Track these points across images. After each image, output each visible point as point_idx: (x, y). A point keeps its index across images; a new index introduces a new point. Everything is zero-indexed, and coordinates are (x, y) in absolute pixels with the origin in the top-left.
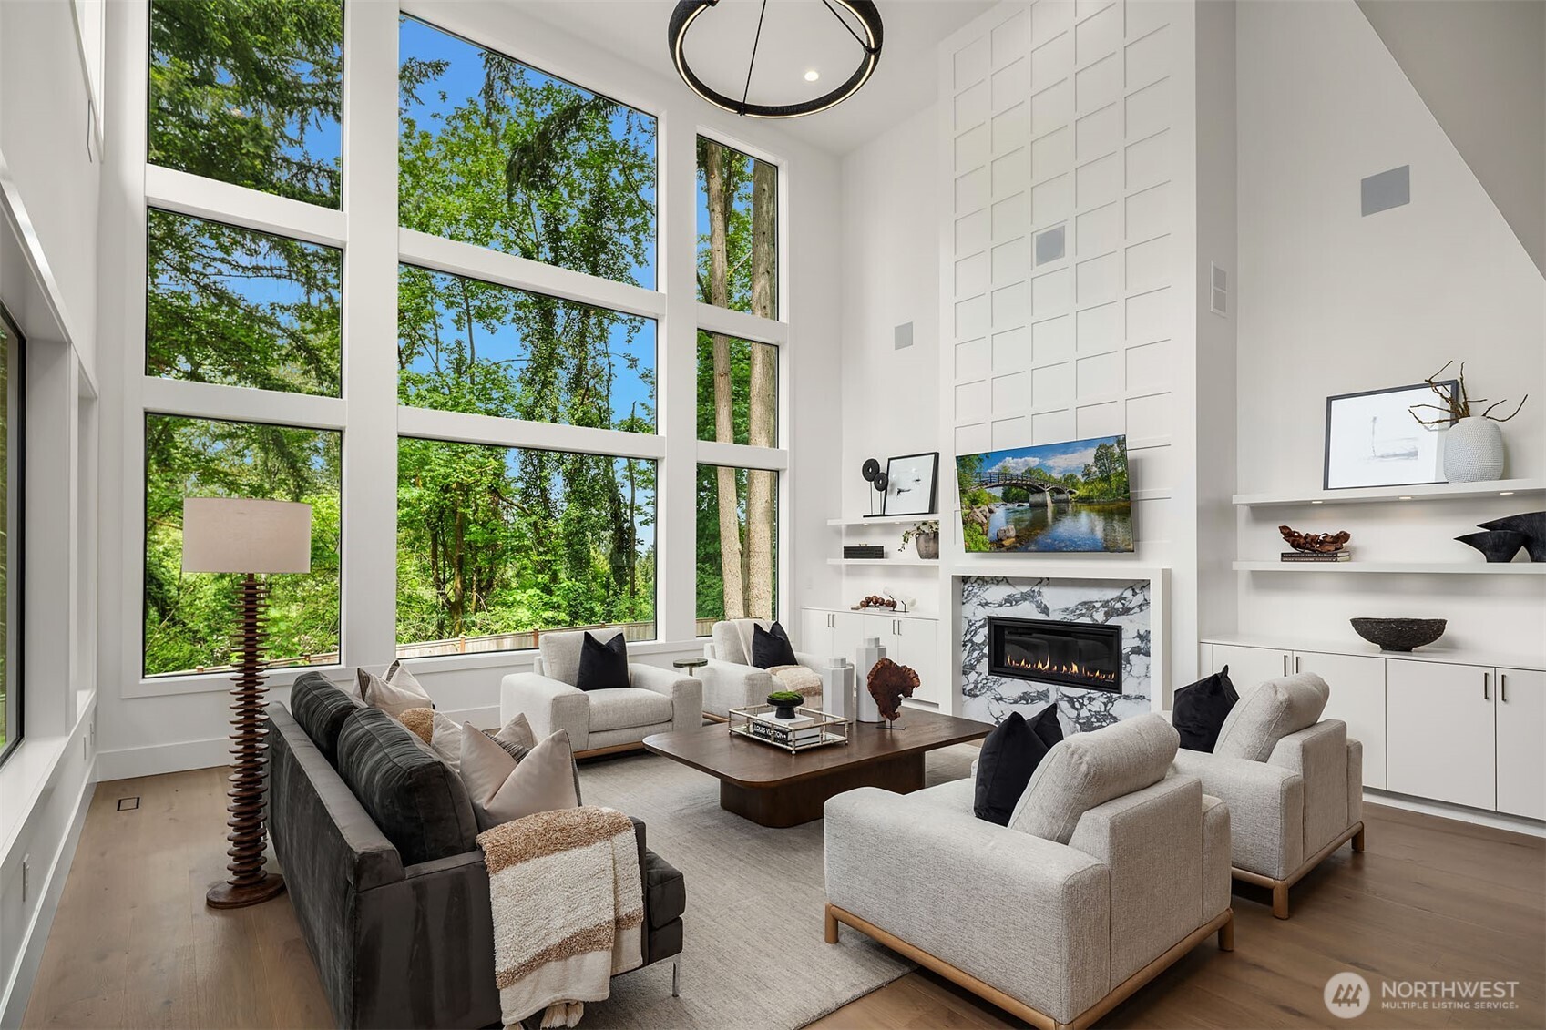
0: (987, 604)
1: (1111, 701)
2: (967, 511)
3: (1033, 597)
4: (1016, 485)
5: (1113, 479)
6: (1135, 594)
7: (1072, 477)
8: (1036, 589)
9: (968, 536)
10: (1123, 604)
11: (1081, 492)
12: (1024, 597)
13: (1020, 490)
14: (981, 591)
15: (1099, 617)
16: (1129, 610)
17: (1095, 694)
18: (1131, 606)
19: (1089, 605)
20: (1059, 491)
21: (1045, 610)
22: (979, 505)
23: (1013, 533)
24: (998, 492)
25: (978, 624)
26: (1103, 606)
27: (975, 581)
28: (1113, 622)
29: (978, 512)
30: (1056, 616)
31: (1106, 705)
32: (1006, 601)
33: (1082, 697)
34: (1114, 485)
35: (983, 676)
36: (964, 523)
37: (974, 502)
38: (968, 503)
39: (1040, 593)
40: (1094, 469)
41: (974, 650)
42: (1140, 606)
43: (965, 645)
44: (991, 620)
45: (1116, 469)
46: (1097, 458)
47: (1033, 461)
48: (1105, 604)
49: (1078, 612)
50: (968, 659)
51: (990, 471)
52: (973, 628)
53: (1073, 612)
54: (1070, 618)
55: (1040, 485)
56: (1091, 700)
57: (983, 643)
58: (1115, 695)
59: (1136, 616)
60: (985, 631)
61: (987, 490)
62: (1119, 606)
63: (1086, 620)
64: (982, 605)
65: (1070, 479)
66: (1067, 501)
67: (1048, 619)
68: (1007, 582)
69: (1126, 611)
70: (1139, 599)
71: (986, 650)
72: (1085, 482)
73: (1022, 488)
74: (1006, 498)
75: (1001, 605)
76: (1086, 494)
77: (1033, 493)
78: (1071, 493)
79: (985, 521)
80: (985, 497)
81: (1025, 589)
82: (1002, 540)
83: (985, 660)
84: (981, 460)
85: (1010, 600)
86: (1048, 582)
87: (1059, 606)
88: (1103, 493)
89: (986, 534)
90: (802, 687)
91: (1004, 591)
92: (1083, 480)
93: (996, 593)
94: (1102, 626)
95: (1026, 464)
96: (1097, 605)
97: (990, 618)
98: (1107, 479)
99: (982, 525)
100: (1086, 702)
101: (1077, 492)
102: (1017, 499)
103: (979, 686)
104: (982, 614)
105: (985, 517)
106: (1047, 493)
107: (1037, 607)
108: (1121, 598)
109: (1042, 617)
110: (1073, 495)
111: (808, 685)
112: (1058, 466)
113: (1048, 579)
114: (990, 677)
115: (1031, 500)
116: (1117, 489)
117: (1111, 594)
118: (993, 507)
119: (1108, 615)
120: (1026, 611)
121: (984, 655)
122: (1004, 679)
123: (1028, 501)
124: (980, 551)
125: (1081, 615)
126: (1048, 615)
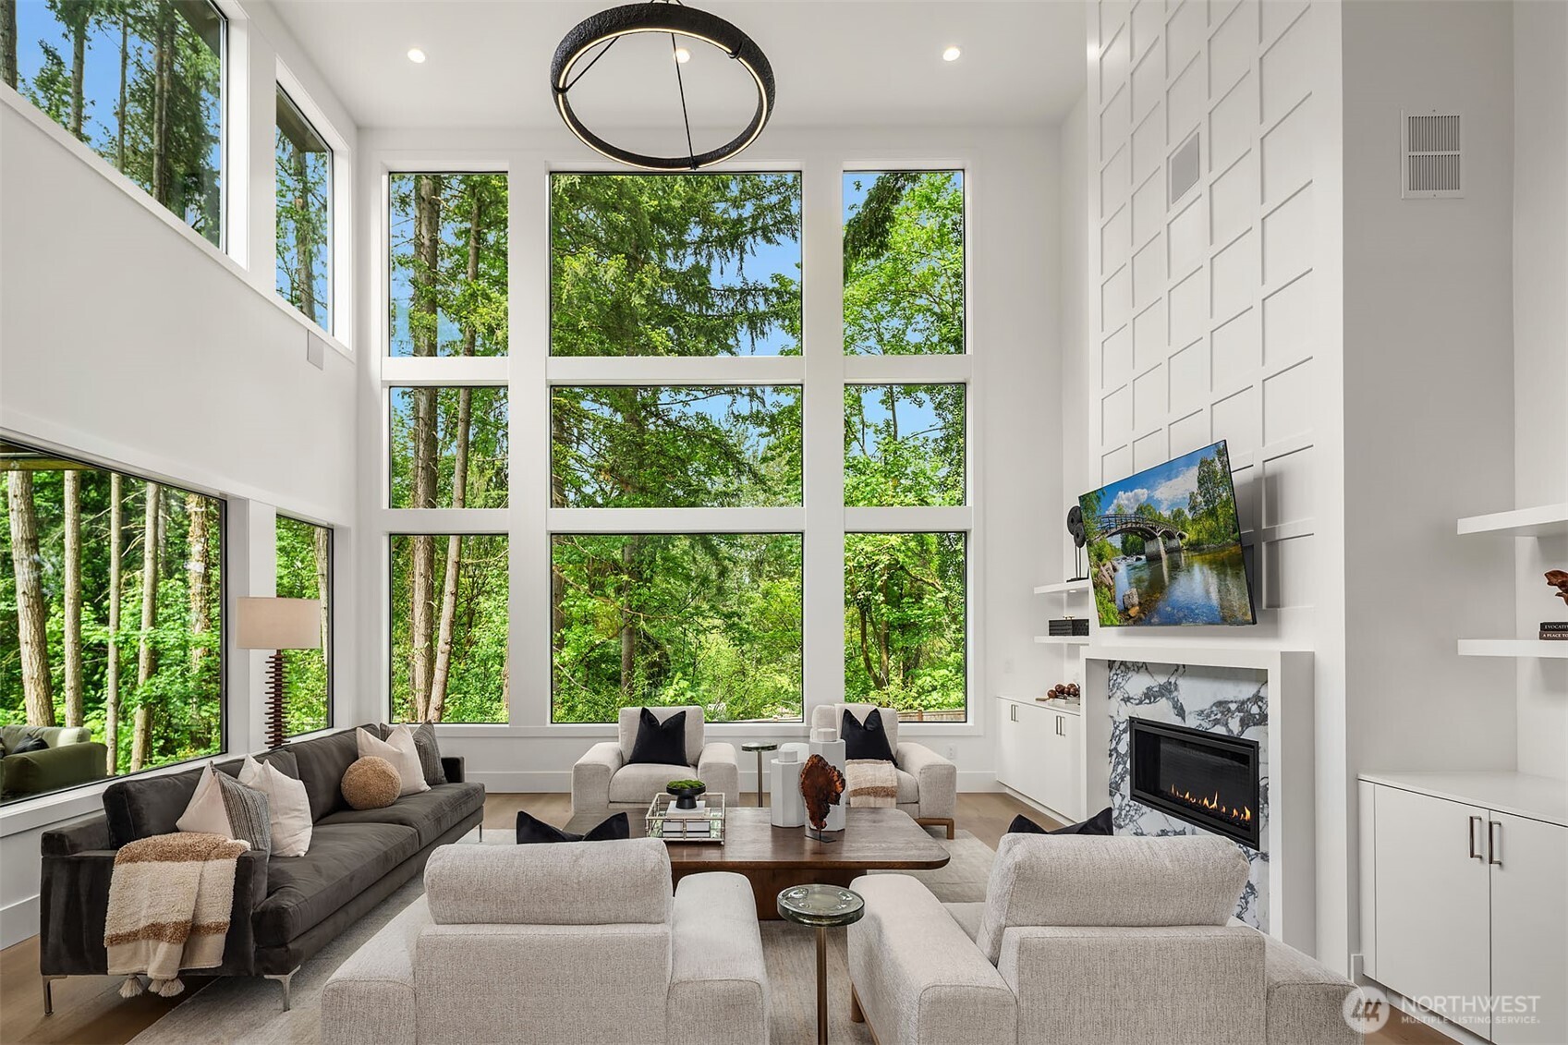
0: (1129, 699)
1: (1248, 859)
2: (1096, 570)
3: (1170, 692)
4: (1131, 531)
5: (1220, 511)
7: (1179, 513)
8: (1173, 680)
9: (1100, 604)
10: (1260, 707)
11: (1190, 535)
12: (1162, 692)
13: (1135, 537)
14: (1124, 682)
15: (1235, 725)
16: (1267, 718)
19: (1224, 708)
20: (1170, 536)
21: (1181, 712)
22: (1105, 561)
23: (1136, 600)
24: (1116, 541)
25: (1122, 727)
26: (1239, 710)
27: (1119, 667)
28: (1249, 735)
29: (1104, 570)
30: (1192, 722)
32: (1146, 696)
35: (1126, 801)
36: (1095, 586)
37: (1100, 556)
38: (1095, 559)
39: (1176, 687)
40: (1200, 499)
41: (1119, 763)
43: (1111, 755)
44: (1132, 722)
45: (1220, 496)
46: (1201, 482)
48: (1240, 706)
49: (1213, 717)
50: (1114, 775)
52: (1118, 731)
53: (1208, 716)
54: (1205, 725)
55: (1152, 528)
57: (1126, 755)
58: (1252, 851)
60: (1126, 737)
61: (1109, 540)
62: (1255, 710)
63: (1220, 730)
64: (1125, 701)
65: (1178, 516)
66: (1179, 550)
67: (1183, 725)
68: (1147, 669)
69: (1264, 719)
71: (1128, 765)
72: (1193, 520)
73: (1136, 534)
74: (1126, 550)
75: (1141, 702)
76: (1195, 538)
77: (1148, 540)
78: (1182, 537)
79: (1111, 582)
80: (1108, 550)
81: (1162, 680)
82: (1128, 609)
83: (1128, 779)
84: (1099, 498)
85: (1150, 696)
86: (1183, 671)
87: (1195, 706)
88: (1212, 535)
89: (1114, 601)
90: (868, 785)
91: (1143, 683)
92: (1190, 518)
93: (1137, 684)
94: (1238, 741)
96: (1233, 707)
97: (1132, 720)
98: (1212, 513)
99: (1109, 588)
101: (1187, 535)
102: (1135, 550)
103: (1123, 813)
104: (1126, 712)
105: (1111, 577)
106: (1159, 538)
107: (1174, 707)
108: (1257, 699)
109: (1178, 722)
110: (1185, 541)
111: (878, 784)
113: (1184, 666)
114: (1132, 803)
115: (1146, 551)
116: (1225, 527)
117: (1246, 691)
118: (1115, 563)
119: (1244, 724)
120: (1164, 712)
121: (1127, 771)
122: (1145, 809)
123: (1143, 553)
124: (1111, 624)
125: (1216, 722)
126: (1184, 719)
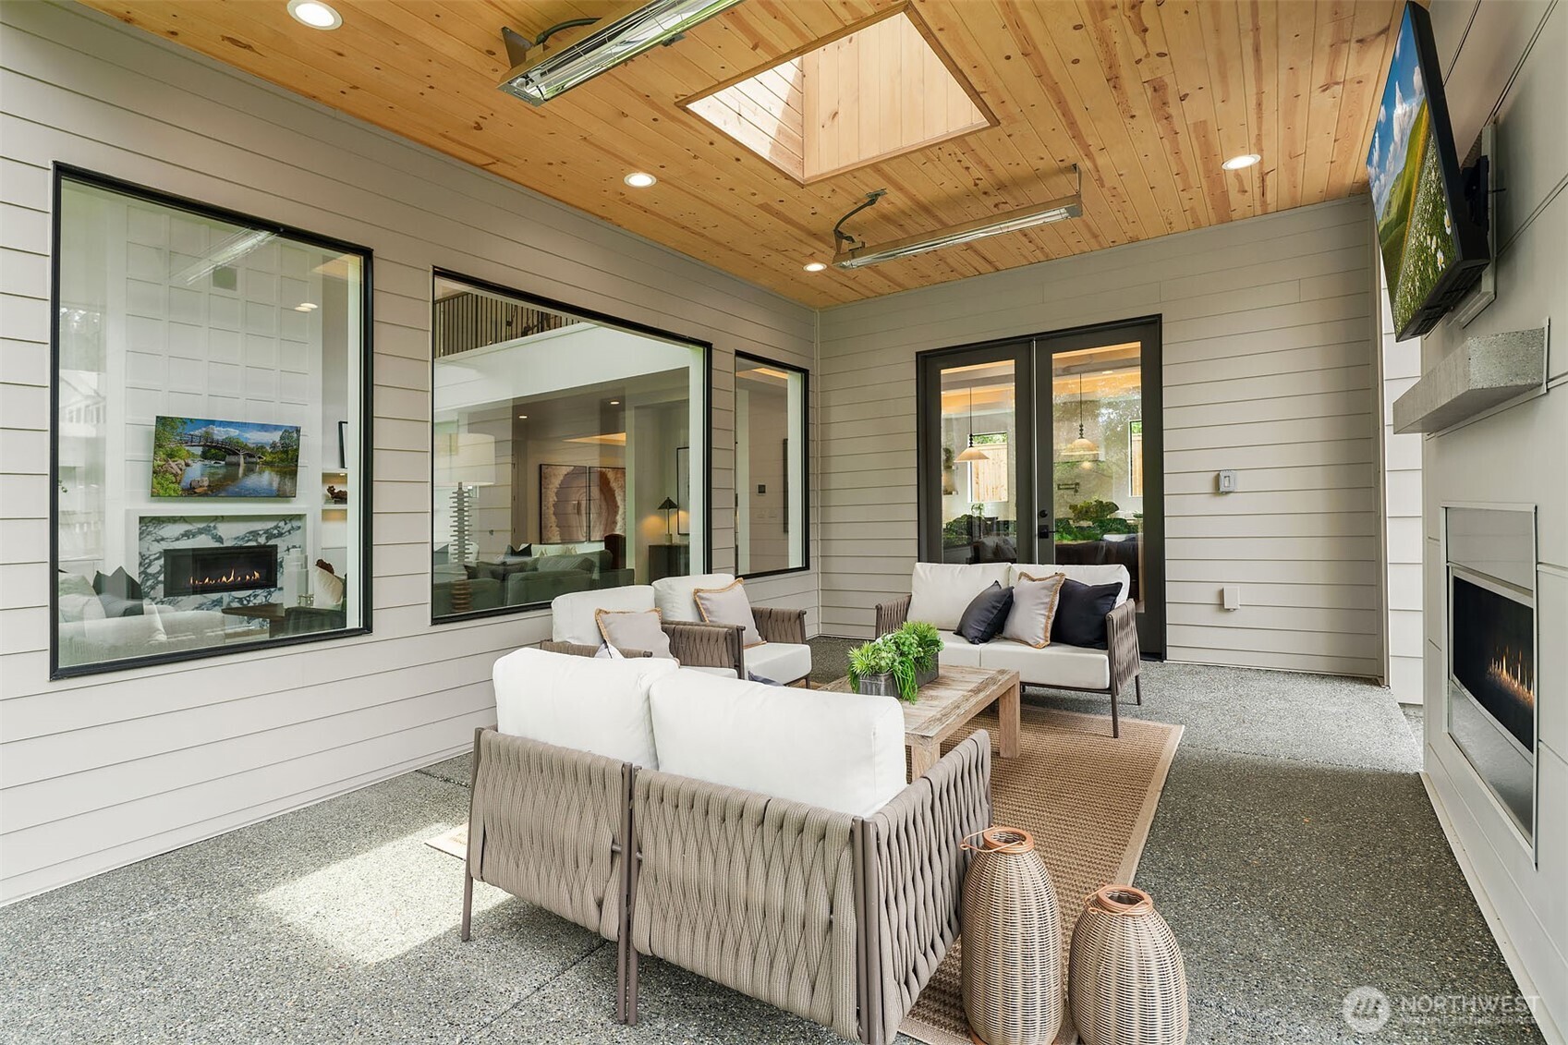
0: (163, 539)
1: (270, 593)
2: (162, 463)
3: (209, 531)
4: (215, 447)
5: (288, 452)
6: (286, 524)
7: (262, 447)
8: (212, 525)
9: (158, 483)
10: (278, 531)
11: (268, 458)
12: (200, 532)
13: (216, 451)
14: (157, 530)
15: (262, 540)
16: (282, 534)
17: (259, 591)
18: (283, 531)
19: (255, 534)
20: (251, 456)
21: (220, 540)
22: (176, 459)
23: (206, 483)
24: (198, 451)
25: (152, 558)
26: (264, 533)
27: (150, 522)
28: (270, 543)
29: (173, 464)
30: (227, 544)
31: (266, 597)
32: (183, 536)
33: (249, 596)
34: (290, 456)
36: (154, 473)
37: (171, 455)
38: (163, 456)
39: (215, 528)
40: (278, 445)
41: (148, 580)
42: (289, 531)
44: (167, 553)
45: (291, 446)
46: (281, 438)
47: (234, 432)
48: (266, 531)
49: (246, 539)
51: (192, 433)
52: (147, 561)
53: (243, 539)
54: (240, 543)
55: (236, 450)
56: (255, 596)
57: (159, 573)
58: (272, 589)
59: (287, 537)
60: (162, 561)
61: (187, 448)
62: (276, 532)
63: (254, 544)
64: (158, 541)
65: (261, 448)
66: (256, 463)
67: (221, 546)
68: (184, 520)
69: (280, 535)
70: (288, 527)
71: (162, 578)
72: (271, 452)
73: (220, 450)
74: (205, 456)
75: (177, 539)
76: (270, 460)
77: (229, 454)
78: (260, 458)
79: (179, 472)
80: (183, 453)
81: (202, 525)
82: (194, 488)
83: (161, 586)
84: (185, 423)
85: (187, 535)
86: (223, 519)
87: (231, 535)
88: (282, 460)
89: (179, 483)
91: (181, 528)
92: (269, 451)
93: (174, 530)
94: (264, 546)
95: (227, 432)
96: (261, 533)
97: (166, 551)
98: (284, 452)
99: (176, 475)
100: (252, 599)
101: (264, 458)
102: (216, 458)
104: (157, 548)
105: (181, 470)
106: (242, 457)
107: (213, 538)
108: (276, 527)
109: (217, 545)
110: (261, 460)
112: (253, 438)
113: (222, 517)
115: (226, 459)
116: (292, 459)
117: (270, 525)
118: (190, 462)
119: (268, 539)
120: (204, 542)
121: (159, 582)
122: (180, 598)
123: (224, 461)
124: (170, 496)
125: (250, 540)
126: (222, 543)
